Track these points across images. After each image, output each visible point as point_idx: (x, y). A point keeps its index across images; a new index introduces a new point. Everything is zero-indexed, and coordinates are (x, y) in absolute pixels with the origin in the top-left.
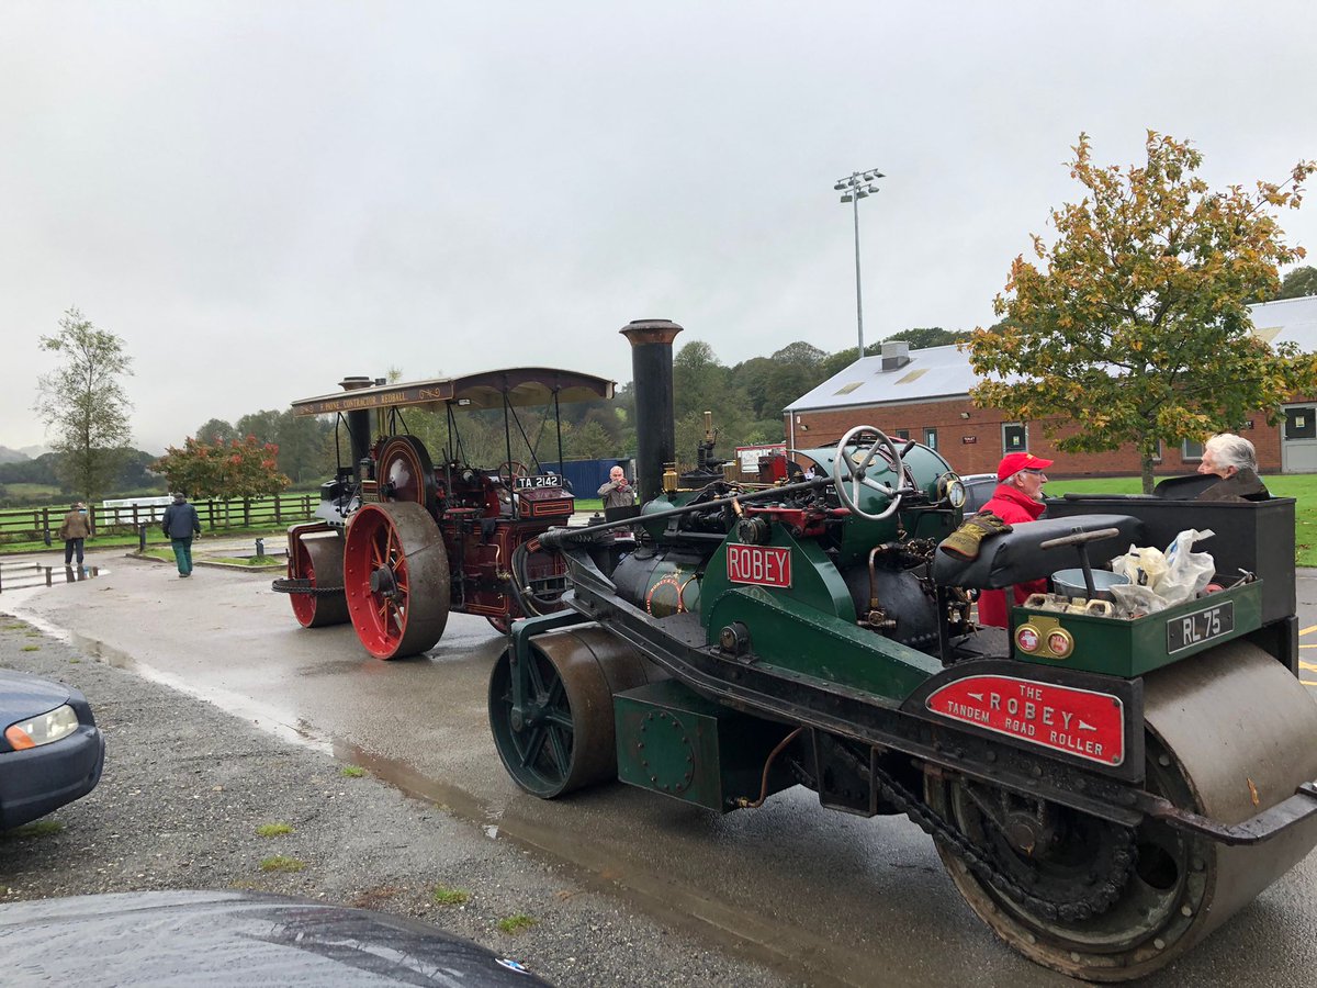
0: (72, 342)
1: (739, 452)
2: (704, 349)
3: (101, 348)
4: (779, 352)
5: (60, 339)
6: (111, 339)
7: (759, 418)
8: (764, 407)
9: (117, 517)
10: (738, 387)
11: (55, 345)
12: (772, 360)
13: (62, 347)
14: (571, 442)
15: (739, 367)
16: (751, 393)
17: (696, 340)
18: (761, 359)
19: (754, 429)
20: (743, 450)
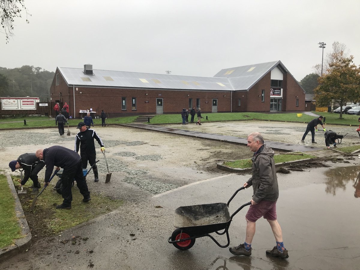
20: (3, 99)
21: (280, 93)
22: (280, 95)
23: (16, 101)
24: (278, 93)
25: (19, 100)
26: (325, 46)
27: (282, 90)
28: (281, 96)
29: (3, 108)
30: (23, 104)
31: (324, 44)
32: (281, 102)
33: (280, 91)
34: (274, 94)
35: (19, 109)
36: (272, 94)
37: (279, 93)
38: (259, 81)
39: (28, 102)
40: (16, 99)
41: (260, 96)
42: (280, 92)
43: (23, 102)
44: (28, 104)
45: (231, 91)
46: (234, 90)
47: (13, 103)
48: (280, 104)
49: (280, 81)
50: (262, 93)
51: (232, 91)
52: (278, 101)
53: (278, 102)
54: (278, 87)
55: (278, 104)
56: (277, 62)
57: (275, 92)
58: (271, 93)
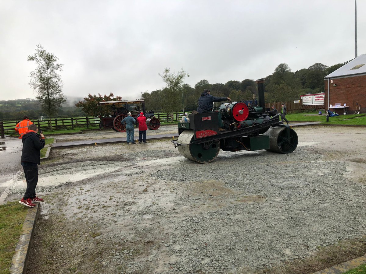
0: (38, 57)
1: (302, 97)
2: (286, 66)
3: (49, 59)
4: (311, 67)
5: (34, 56)
6: (52, 56)
7: (303, 88)
8: (305, 84)
9: (63, 123)
10: (296, 78)
11: (32, 58)
12: (308, 69)
13: (35, 60)
14: (241, 96)
15: (297, 72)
16: (301, 80)
17: (283, 63)
18: (304, 69)
19: (302, 91)
20: (304, 96)
23: (311, 97)
25: (313, 96)
29: (304, 103)
30: (316, 100)
35: (313, 104)
39: (319, 97)
40: (311, 95)
43: (316, 97)
44: (319, 100)
47: (309, 99)
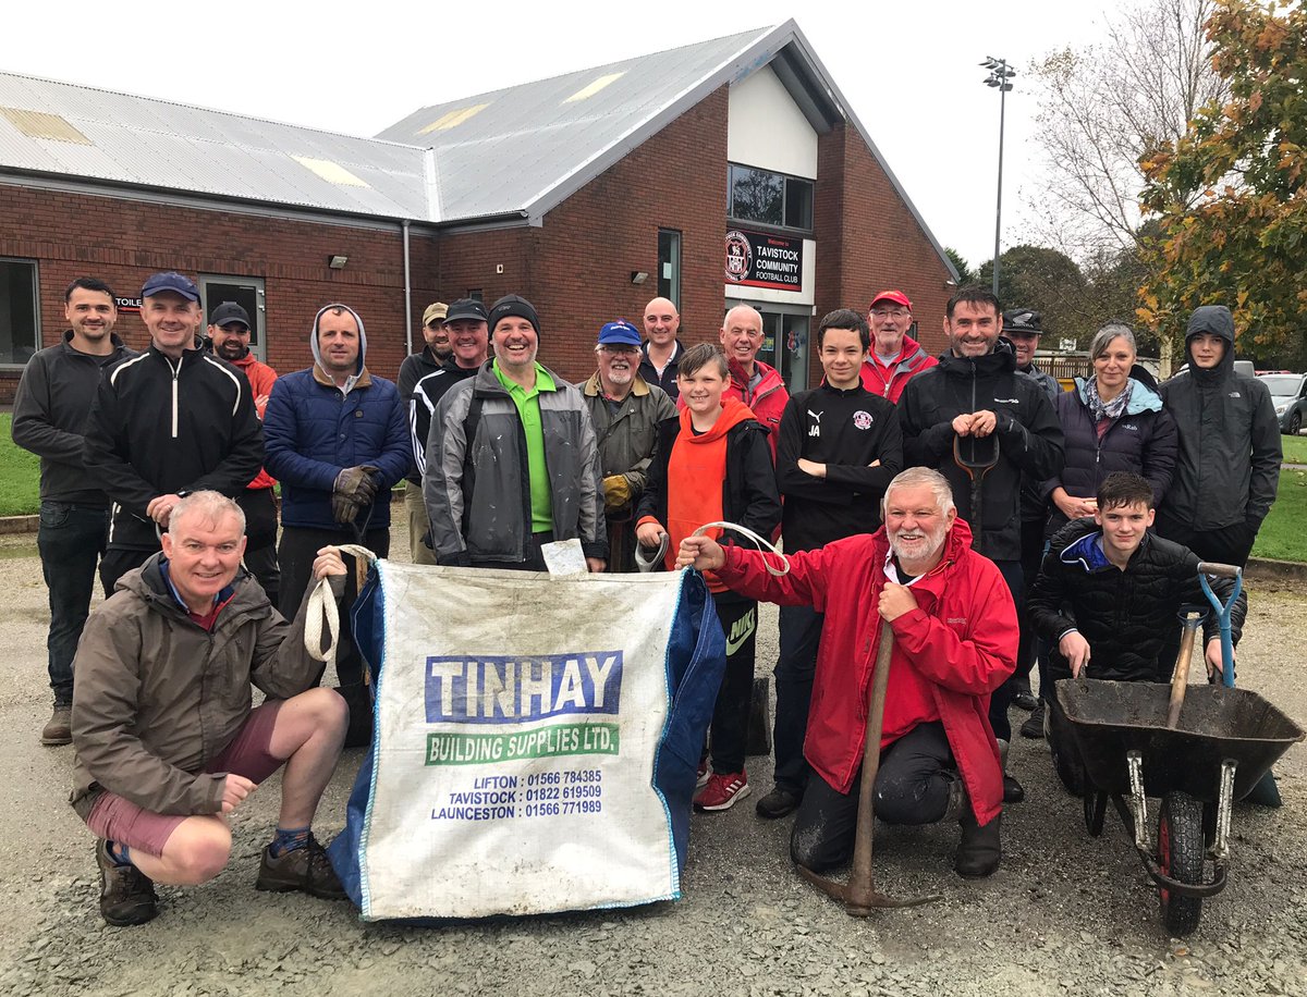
21: (799, 274)
22: (797, 287)
24: (785, 267)
26: (1011, 80)
27: (809, 247)
28: (806, 296)
31: (1008, 69)
32: (804, 341)
33: (800, 256)
34: (753, 278)
36: (738, 275)
37: (791, 274)
38: (634, 155)
41: (641, 276)
42: (799, 262)
45: (399, 222)
46: (435, 216)
48: (801, 352)
49: (796, 185)
50: (664, 256)
51: (414, 224)
52: (787, 329)
53: (786, 338)
54: (783, 227)
55: (786, 352)
56: (767, 33)
57: (760, 263)
58: (736, 263)
